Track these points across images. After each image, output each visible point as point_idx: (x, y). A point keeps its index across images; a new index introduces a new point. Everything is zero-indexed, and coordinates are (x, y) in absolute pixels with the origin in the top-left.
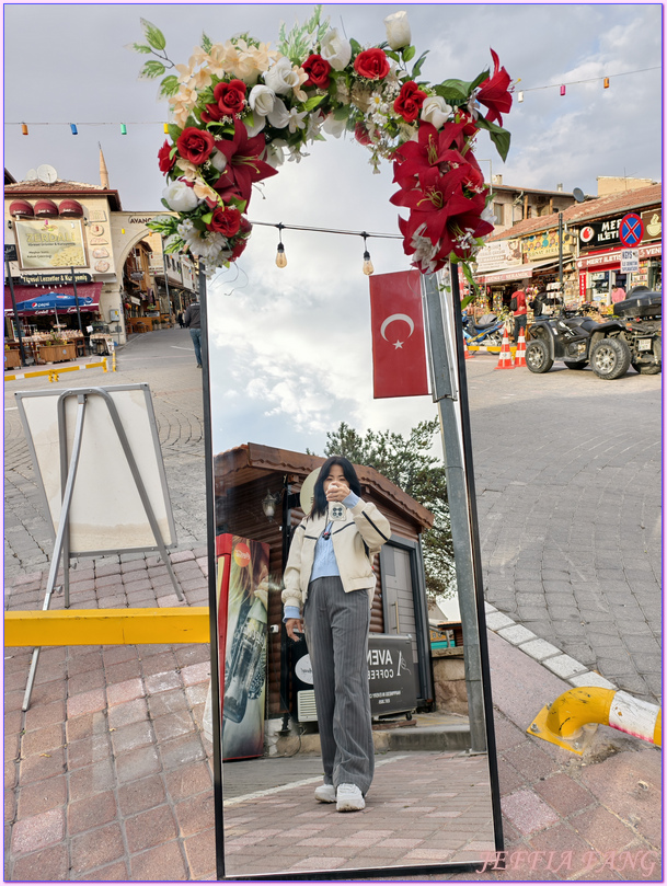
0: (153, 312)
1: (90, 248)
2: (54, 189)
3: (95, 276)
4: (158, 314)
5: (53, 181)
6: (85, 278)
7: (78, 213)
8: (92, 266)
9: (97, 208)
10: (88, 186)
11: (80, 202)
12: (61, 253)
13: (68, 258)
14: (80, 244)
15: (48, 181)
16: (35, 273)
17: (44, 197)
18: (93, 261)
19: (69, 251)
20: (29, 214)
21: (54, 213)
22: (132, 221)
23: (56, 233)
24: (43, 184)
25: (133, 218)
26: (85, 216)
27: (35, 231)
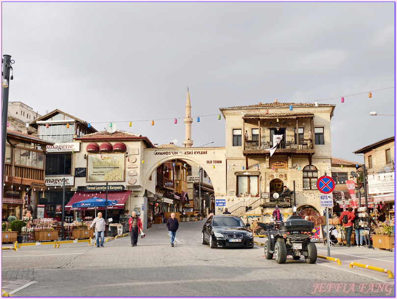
0: (188, 208)
1: (127, 170)
2: (113, 137)
3: (128, 187)
4: (192, 210)
5: (113, 132)
6: (121, 188)
7: (123, 149)
8: (127, 181)
9: (135, 147)
10: (132, 134)
11: (125, 143)
12: (110, 173)
13: (114, 176)
14: (122, 168)
15: (110, 132)
16: (94, 184)
17: (106, 141)
18: (128, 178)
19: (115, 172)
20: (96, 150)
21: (110, 150)
22: (156, 154)
23: (109, 161)
24: (108, 134)
25: (157, 151)
26: (127, 151)
27: (98, 160)
